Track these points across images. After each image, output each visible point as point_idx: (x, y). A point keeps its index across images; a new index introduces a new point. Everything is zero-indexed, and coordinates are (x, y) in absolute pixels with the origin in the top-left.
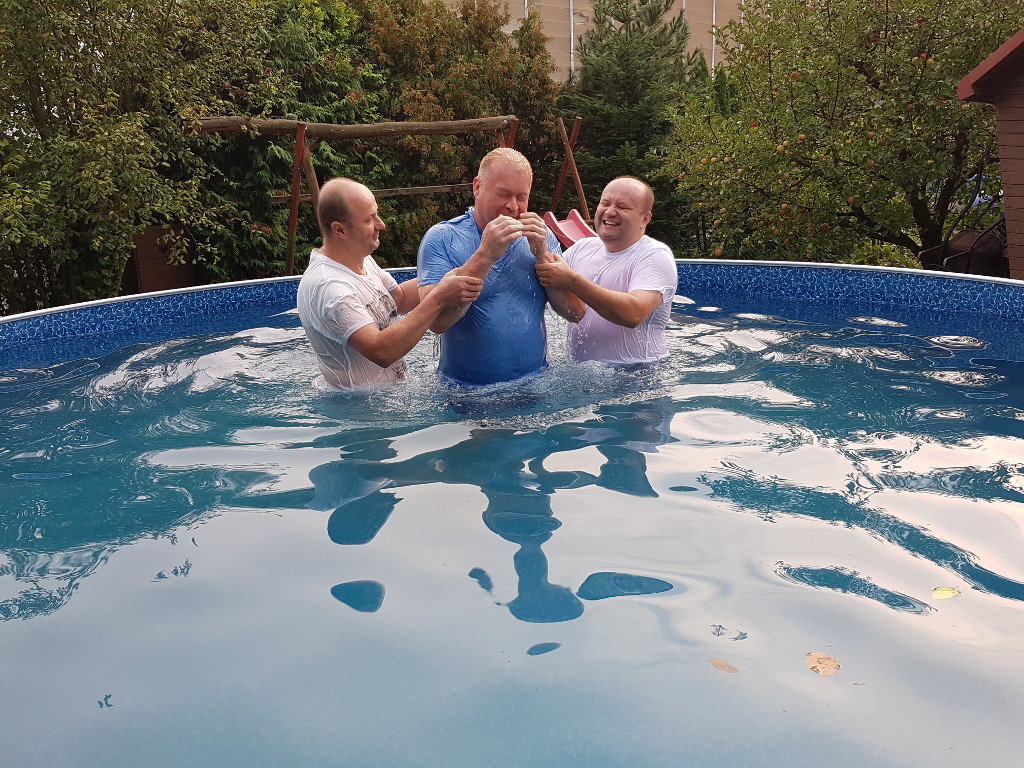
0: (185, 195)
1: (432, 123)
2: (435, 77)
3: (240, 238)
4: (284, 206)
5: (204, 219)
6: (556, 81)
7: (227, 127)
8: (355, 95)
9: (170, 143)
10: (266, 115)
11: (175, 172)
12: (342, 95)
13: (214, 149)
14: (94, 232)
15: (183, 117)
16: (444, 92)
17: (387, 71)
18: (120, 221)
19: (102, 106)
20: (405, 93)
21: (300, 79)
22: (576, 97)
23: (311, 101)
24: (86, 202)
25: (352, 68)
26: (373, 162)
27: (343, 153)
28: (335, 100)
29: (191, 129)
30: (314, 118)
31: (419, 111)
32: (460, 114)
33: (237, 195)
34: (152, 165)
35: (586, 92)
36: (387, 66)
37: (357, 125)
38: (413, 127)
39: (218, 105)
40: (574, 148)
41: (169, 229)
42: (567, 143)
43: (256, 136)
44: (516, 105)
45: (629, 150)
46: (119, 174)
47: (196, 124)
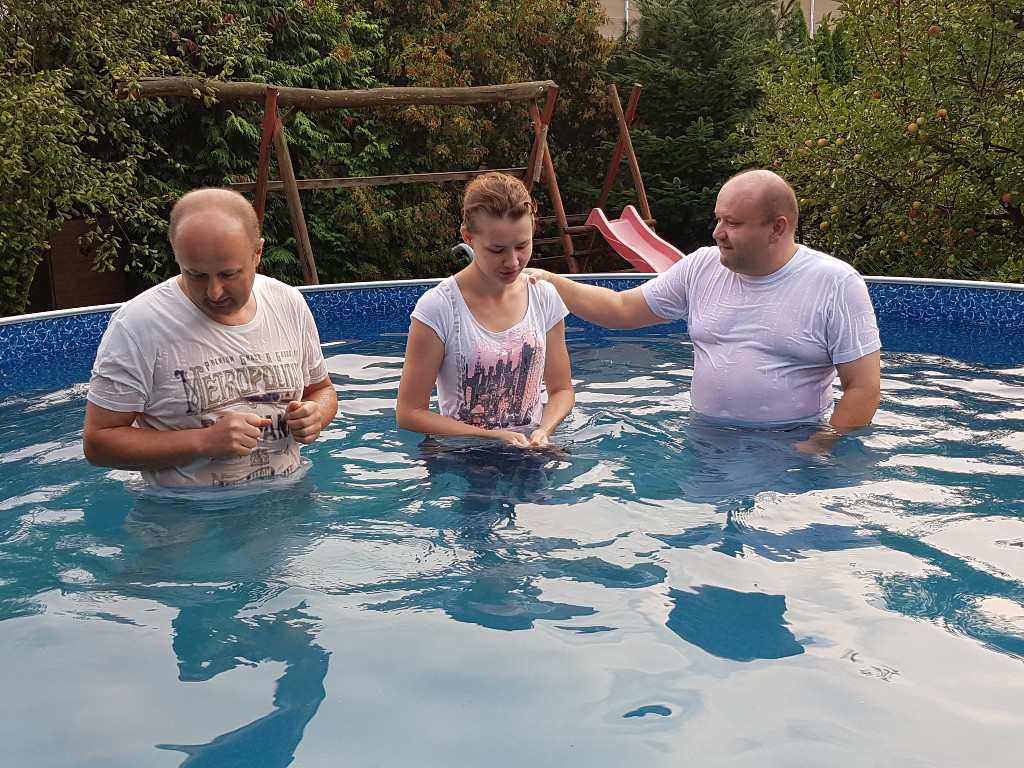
0: (117, 179)
1: (445, 90)
2: (447, 30)
5: (141, 212)
6: (605, 37)
7: (174, 92)
8: (342, 51)
9: (97, 111)
10: (226, 76)
11: (105, 150)
12: (325, 51)
13: (156, 120)
15: (116, 77)
16: (459, 50)
17: (385, 21)
18: (31, 213)
19: (11, 61)
20: (408, 50)
21: (270, 30)
22: (634, 57)
23: (285, 58)
25: (338, 16)
26: (364, 140)
27: (326, 127)
28: (316, 58)
29: (127, 93)
30: (289, 81)
31: (426, 74)
32: (481, 78)
34: (74, 140)
35: (648, 52)
36: (385, 14)
37: (345, 91)
38: (421, 93)
39: (163, 61)
40: (631, 125)
41: (95, 224)
42: (621, 118)
43: (212, 104)
44: (554, 67)
45: (703, 128)
46: (31, 151)
47: (134, 86)
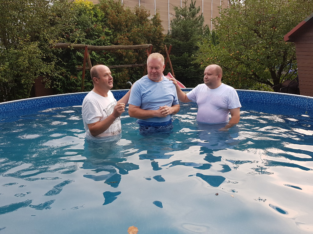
0: (50, 67)
1: (127, 46)
2: (127, 32)
3: (67, 80)
4: (81, 70)
5: (56, 74)
6: (164, 34)
7: (63, 46)
8: (103, 37)
9: (46, 51)
10: (76, 43)
11: (48, 60)
12: (99, 37)
13: (59, 53)
14: (22, 78)
15: (50, 43)
16: (130, 37)
17: (113, 30)
18: (30, 75)
19: (25, 40)
20: (118, 37)
21: (86, 32)
22: (170, 39)
23: (89, 39)
24: (20, 69)
25: (102, 29)
26: (108, 57)
27: (99, 55)
28: (97, 39)
29: (52, 47)
30: (90, 44)
31: (122, 42)
32: (135, 43)
33: (66, 67)
34: (40, 58)
35: (174, 37)
36: (113, 29)
37: (104, 46)
38: (121, 47)
39: (61, 40)
40: (170, 54)
41: (45, 77)
42: (167, 53)
43: (73, 49)
44: (152, 41)
45: (186, 55)
46: (30, 60)
47: (54, 45)
